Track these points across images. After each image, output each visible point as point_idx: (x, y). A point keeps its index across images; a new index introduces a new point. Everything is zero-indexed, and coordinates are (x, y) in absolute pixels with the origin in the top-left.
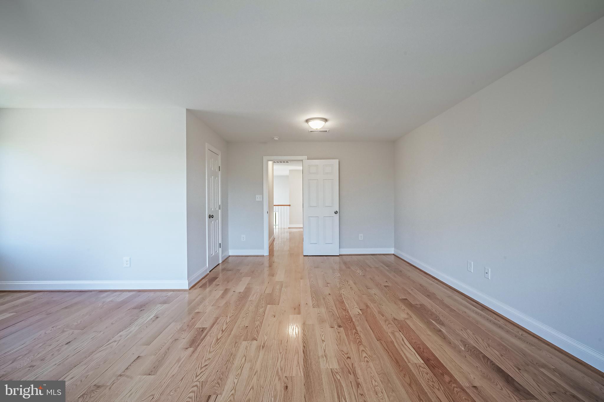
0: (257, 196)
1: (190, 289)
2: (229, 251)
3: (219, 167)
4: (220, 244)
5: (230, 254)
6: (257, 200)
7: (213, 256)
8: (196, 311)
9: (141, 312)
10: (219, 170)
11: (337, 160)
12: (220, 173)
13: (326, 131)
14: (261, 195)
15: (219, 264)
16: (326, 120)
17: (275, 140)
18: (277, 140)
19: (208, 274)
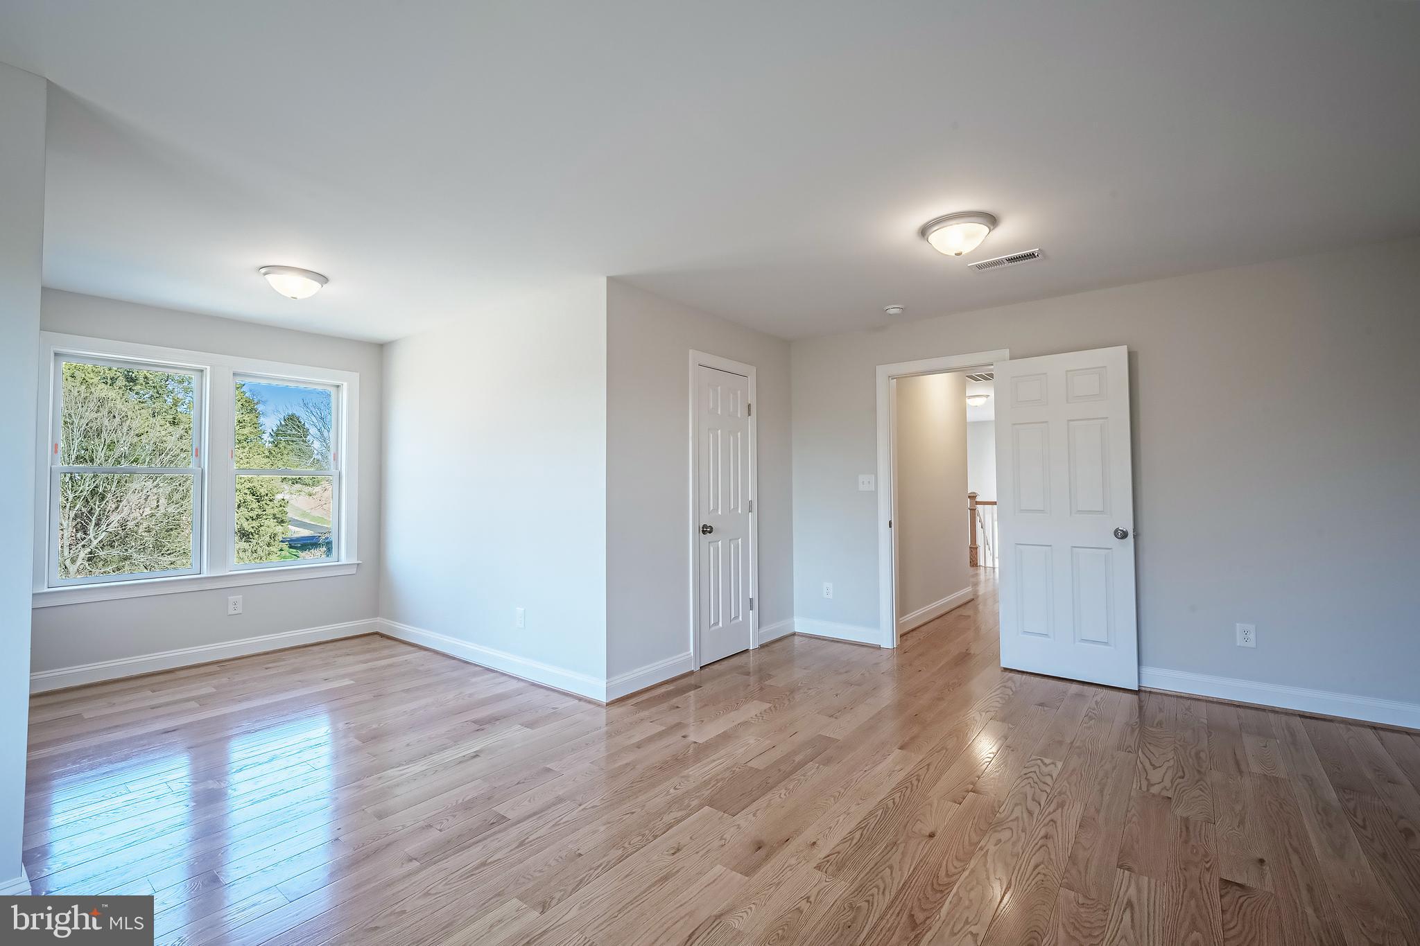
0: (861, 478)
1: (608, 704)
2: (795, 620)
3: (749, 405)
4: (751, 600)
5: (797, 629)
6: (861, 488)
7: (721, 628)
8: (548, 766)
9: (477, 732)
10: (747, 414)
11: (1123, 350)
12: (752, 421)
13: (1032, 255)
14: (873, 476)
15: (747, 651)
16: (992, 220)
17: (890, 314)
18: (896, 314)
19: (692, 673)
